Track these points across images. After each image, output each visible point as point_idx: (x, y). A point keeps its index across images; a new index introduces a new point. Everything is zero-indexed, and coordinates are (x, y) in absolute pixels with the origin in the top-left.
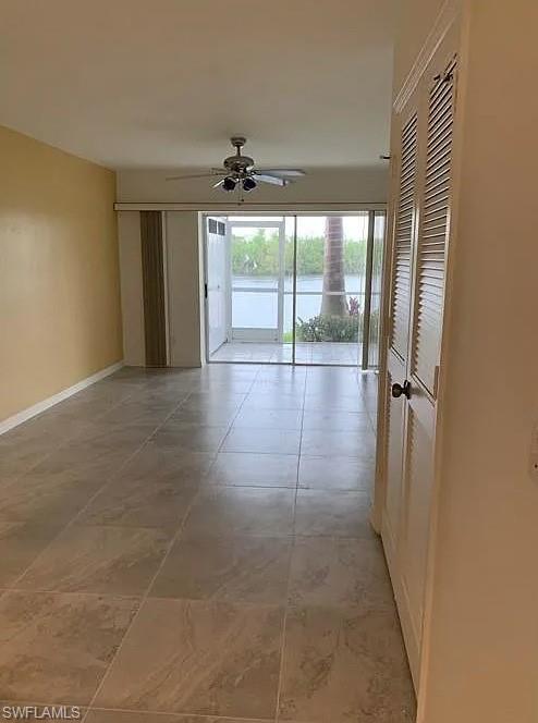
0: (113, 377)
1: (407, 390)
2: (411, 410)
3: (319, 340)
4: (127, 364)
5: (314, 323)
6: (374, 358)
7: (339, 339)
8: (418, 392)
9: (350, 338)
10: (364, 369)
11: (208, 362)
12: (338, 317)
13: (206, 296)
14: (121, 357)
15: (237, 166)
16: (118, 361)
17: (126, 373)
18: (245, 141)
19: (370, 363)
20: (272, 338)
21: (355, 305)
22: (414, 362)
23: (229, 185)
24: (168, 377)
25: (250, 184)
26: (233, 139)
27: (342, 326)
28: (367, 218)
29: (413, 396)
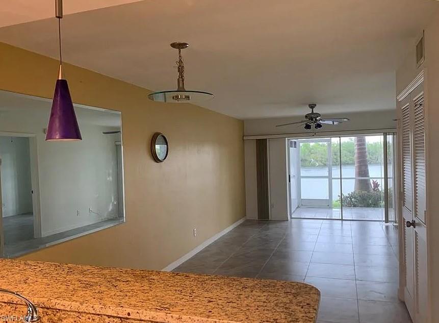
0: (242, 225)
1: (413, 224)
2: (416, 233)
3: (355, 206)
4: (248, 218)
5: (351, 197)
6: (392, 216)
7: (368, 206)
8: (419, 225)
9: (375, 205)
10: (386, 223)
11: (291, 218)
12: (366, 192)
13: (290, 181)
14: (245, 215)
15: (312, 117)
16: (243, 217)
17: (247, 223)
18: (316, 105)
19: (390, 220)
20: (326, 204)
21: (376, 185)
22: (416, 211)
23: (308, 127)
24: (270, 226)
25: (319, 126)
26: (309, 105)
27: (370, 197)
28: (382, 137)
29: (416, 227)
